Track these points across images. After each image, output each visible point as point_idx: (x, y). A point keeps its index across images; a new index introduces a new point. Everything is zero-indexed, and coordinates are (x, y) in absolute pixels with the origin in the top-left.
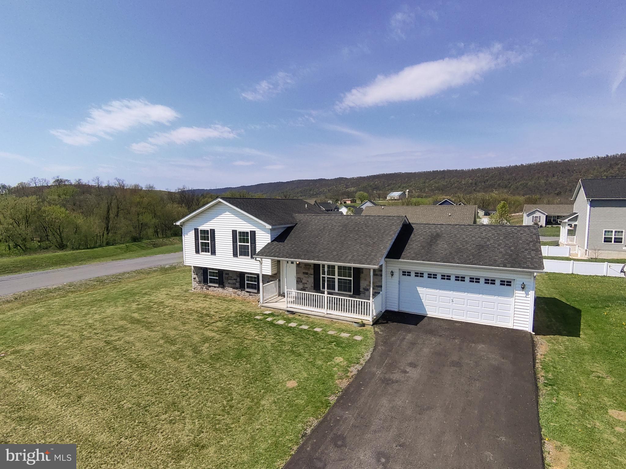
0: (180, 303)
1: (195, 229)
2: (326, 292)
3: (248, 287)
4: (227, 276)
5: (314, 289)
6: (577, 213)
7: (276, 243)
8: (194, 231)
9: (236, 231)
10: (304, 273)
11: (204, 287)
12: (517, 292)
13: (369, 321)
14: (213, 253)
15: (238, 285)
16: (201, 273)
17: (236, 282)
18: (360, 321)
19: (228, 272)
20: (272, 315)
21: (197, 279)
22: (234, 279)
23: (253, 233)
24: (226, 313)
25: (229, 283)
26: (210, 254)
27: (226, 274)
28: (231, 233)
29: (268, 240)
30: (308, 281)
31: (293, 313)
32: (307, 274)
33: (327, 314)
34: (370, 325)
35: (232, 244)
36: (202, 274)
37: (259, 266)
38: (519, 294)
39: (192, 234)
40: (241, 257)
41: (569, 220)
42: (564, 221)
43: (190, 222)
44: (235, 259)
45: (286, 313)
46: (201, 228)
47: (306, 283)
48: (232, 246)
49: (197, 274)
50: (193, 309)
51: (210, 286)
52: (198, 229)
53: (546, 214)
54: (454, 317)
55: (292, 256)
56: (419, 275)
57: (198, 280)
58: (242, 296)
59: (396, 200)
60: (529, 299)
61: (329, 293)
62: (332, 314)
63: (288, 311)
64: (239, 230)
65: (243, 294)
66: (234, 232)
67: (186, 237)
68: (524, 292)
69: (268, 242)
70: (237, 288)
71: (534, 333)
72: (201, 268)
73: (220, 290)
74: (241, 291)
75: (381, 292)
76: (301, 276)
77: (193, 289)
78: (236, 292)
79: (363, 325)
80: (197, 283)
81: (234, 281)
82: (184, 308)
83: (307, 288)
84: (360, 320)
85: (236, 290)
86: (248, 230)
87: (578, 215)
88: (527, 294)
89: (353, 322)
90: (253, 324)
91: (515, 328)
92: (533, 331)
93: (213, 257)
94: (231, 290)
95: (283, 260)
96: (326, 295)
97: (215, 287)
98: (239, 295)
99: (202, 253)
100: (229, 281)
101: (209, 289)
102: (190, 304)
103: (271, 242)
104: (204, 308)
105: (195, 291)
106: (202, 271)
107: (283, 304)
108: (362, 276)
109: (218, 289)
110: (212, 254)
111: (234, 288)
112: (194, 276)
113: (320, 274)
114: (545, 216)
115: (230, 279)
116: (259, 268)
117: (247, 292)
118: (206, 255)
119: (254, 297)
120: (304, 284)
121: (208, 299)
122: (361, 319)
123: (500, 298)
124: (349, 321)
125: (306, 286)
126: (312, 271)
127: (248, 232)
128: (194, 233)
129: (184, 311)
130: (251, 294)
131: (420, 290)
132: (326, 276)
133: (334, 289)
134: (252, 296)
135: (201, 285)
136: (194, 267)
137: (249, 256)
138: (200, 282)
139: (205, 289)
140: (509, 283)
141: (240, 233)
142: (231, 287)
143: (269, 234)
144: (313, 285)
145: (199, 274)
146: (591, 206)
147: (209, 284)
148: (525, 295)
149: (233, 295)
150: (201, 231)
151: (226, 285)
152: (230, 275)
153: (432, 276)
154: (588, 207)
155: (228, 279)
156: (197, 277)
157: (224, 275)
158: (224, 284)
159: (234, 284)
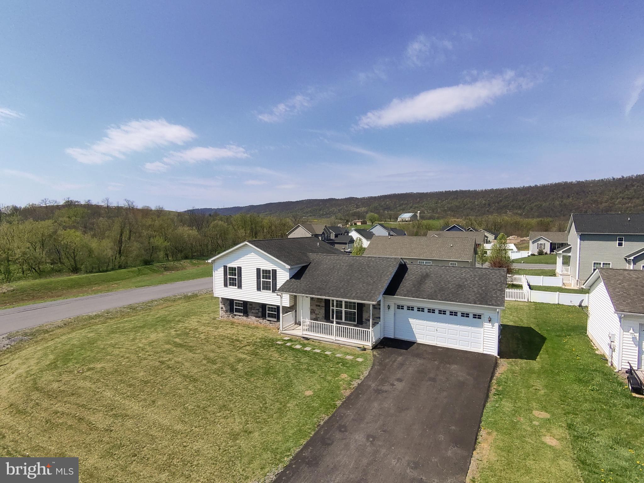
0: (212, 329)
1: (224, 266)
2: (335, 322)
3: (269, 316)
4: (251, 306)
5: (325, 319)
6: (571, 245)
7: (293, 280)
8: (223, 268)
9: (260, 269)
10: (317, 305)
11: (230, 316)
12: (485, 324)
13: (369, 346)
14: (240, 287)
15: (260, 314)
16: (227, 303)
17: (259, 312)
18: (362, 346)
19: (251, 303)
20: (290, 340)
21: (224, 309)
22: (257, 310)
23: (275, 272)
24: (252, 339)
25: (252, 313)
26: (237, 287)
27: (250, 305)
28: (256, 271)
29: (287, 277)
30: (320, 312)
31: (307, 339)
32: (319, 306)
33: (336, 340)
34: (370, 349)
35: (256, 280)
37: (280, 299)
38: (487, 325)
40: (263, 291)
43: (220, 260)
44: (259, 292)
45: (302, 339)
46: (229, 265)
47: (318, 314)
48: (256, 281)
49: (224, 305)
50: (224, 335)
51: (235, 315)
52: (227, 266)
53: (550, 241)
54: (438, 343)
55: (307, 292)
56: (410, 308)
58: (263, 324)
59: (407, 221)
60: (494, 330)
61: (337, 323)
62: (339, 341)
63: (303, 338)
64: (262, 268)
65: (265, 322)
66: (258, 270)
67: (216, 272)
68: (490, 324)
69: (288, 279)
70: (259, 317)
71: (499, 357)
72: (228, 299)
73: (245, 318)
74: (263, 319)
75: (379, 323)
76: (315, 308)
77: (220, 317)
78: (258, 320)
79: (365, 349)
80: (224, 312)
81: (257, 311)
82: (216, 334)
83: (319, 318)
85: (258, 319)
86: (270, 269)
87: (571, 247)
88: (493, 326)
89: (356, 347)
90: (276, 348)
91: (485, 352)
92: (498, 355)
93: (239, 290)
94: (254, 318)
95: (299, 296)
96: (334, 324)
97: (240, 316)
98: (261, 323)
99: (230, 287)
100: (253, 311)
101: (235, 317)
102: (220, 330)
103: (290, 279)
104: (233, 335)
105: (222, 318)
106: (229, 302)
107: (299, 332)
108: (364, 308)
109: (243, 317)
110: (238, 287)
111: (256, 317)
112: (221, 305)
113: (330, 307)
115: (253, 309)
116: (280, 301)
117: (268, 320)
118: (233, 288)
119: (274, 325)
120: (316, 314)
121: (235, 327)
123: (473, 329)
124: (353, 346)
126: (323, 304)
127: (270, 271)
128: (223, 270)
129: (217, 337)
130: (271, 322)
131: (411, 320)
132: (335, 308)
133: (341, 319)
134: (272, 323)
135: (228, 314)
136: (222, 298)
137: (270, 290)
138: (226, 311)
139: (231, 318)
140: (479, 317)
141: (263, 271)
143: (287, 272)
144: (324, 316)
145: (227, 305)
146: (581, 239)
147: (235, 313)
148: (491, 327)
149: (256, 323)
150: (230, 268)
151: (250, 314)
152: (254, 306)
153: (421, 310)
154: (579, 240)
155: (251, 309)
156: (225, 307)
157: (248, 306)
158: (248, 313)
159: (256, 313)
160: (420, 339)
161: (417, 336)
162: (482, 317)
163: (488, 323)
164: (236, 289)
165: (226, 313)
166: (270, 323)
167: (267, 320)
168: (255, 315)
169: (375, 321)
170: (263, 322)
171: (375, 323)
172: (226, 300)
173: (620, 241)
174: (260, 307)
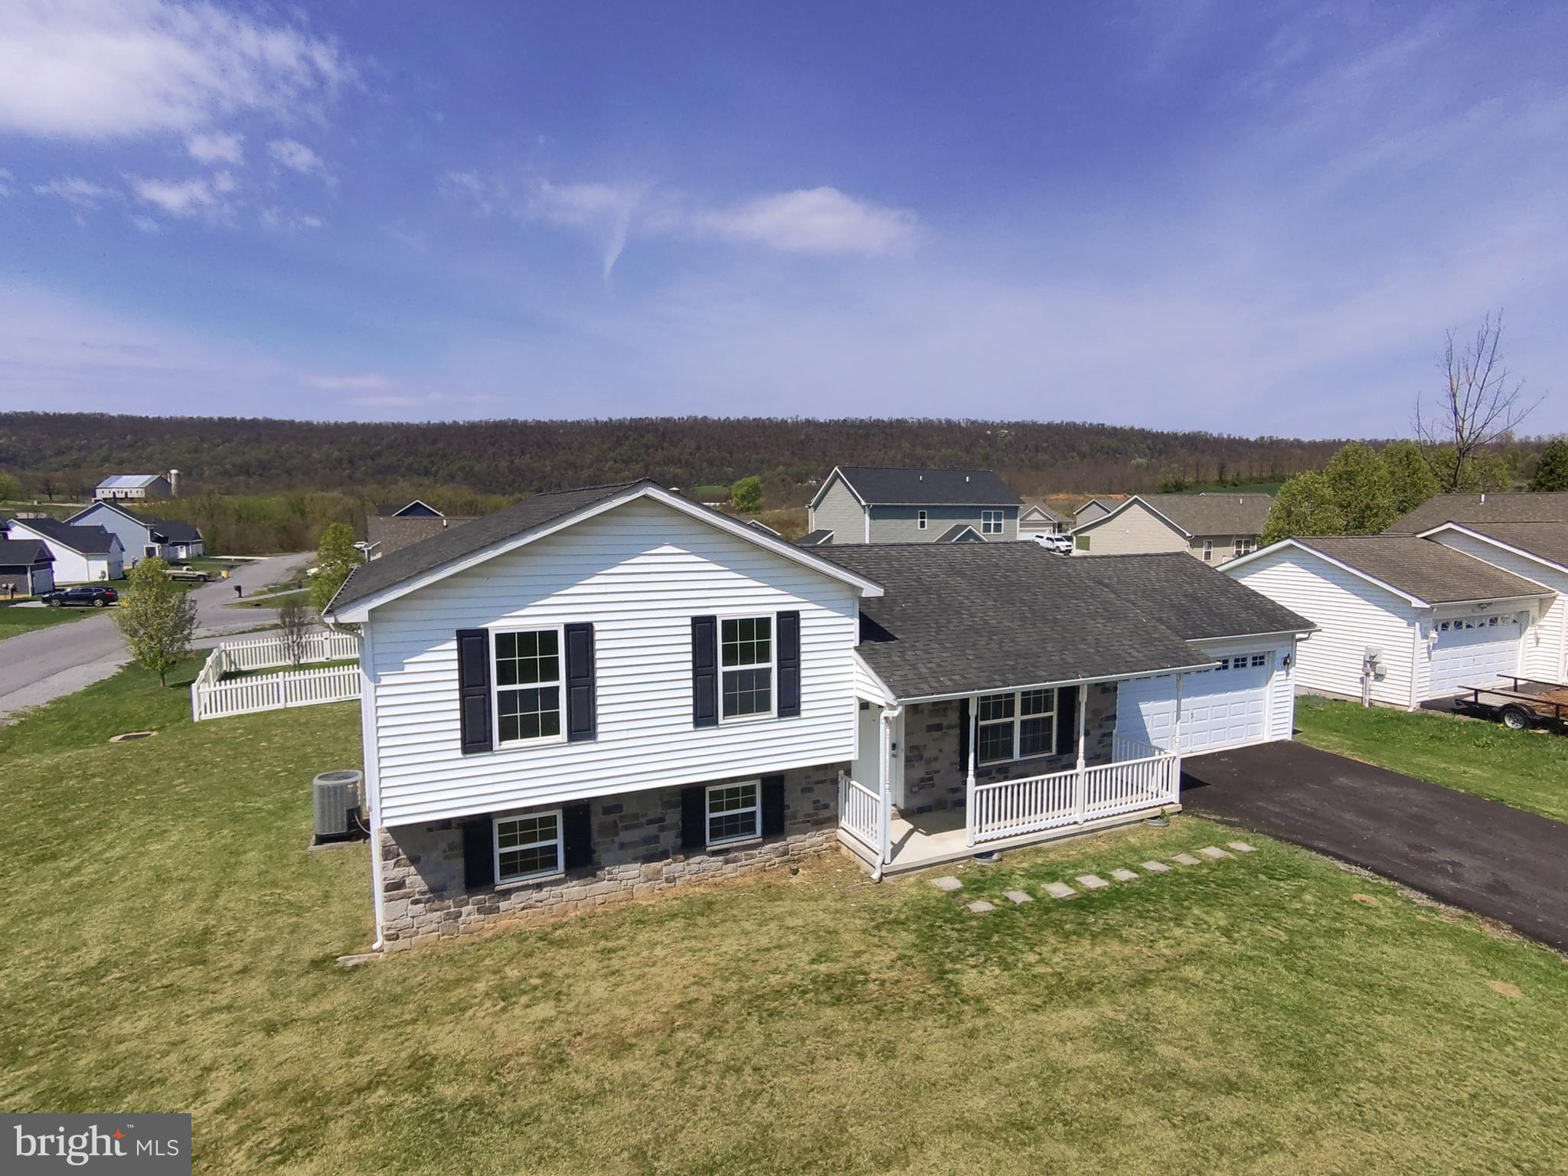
1: (462, 635)
3: (715, 835)
4: (610, 818)
5: (960, 771)
6: (831, 531)
8: (454, 645)
9: (712, 619)
10: (931, 728)
11: (465, 910)
12: (1276, 673)
13: (1172, 803)
14: (583, 730)
15: (667, 839)
16: (444, 846)
17: (662, 829)
19: (614, 804)
21: (416, 882)
22: (650, 822)
23: (790, 622)
25: (622, 846)
26: (559, 737)
27: (607, 811)
28: (689, 630)
29: (851, 636)
30: (941, 751)
32: (938, 727)
33: (1085, 822)
35: (690, 675)
36: (451, 847)
38: (1278, 676)
39: (440, 660)
45: (977, 863)
46: (498, 626)
47: (937, 759)
48: (691, 683)
49: (414, 860)
51: (506, 894)
54: (1193, 748)
58: (688, 877)
59: (132, 500)
60: (1290, 682)
62: (1097, 819)
63: (980, 857)
64: (724, 613)
65: (694, 867)
66: (702, 627)
68: (1284, 672)
69: (852, 645)
70: (663, 855)
71: (1294, 738)
72: (446, 824)
73: (574, 889)
74: (687, 858)
76: (922, 738)
77: (380, 944)
78: (659, 872)
80: (416, 902)
81: (652, 829)
83: (939, 772)
84: (1157, 809)
85: (658, 865)
86: (770, 612)
87: (833, 535)
89: (1142, 820)
91: (1274, 739)
93: (578, 747)
94: (633, 871)
97: (539, 887)
98: (673, 879)
99: (510, 744)
100: (626, 836)
101: (503, 905)
103: (861, 644)
105: (401, 943)
106: (456, 836)
109: (557, 890)
110: (575, 735)
111: (648, 859)
112: (391, 873)
115: (626, 828)
118: (532, 749)
119: (744, 862)
120: (929, 761)
122: (1160, 806)
125: (935, 766)
126: (953, 718)
127: (769, 619)
128: (456, 655)
130: (731, 856)
133: (1010, 753)
134: (735, 861)
135: (448, 902)
137: (768, 709)
138: (437, 892)
139: (476, 916)
140: (1262, 660)
141: (728, 625)
142: (635, 860)
143: (852, 616)
145: (435, 855)
146: (871, 518)
147: (503, 884)
149: (643, 888)
150: (506, 640)
152: (629, 809)
154: (867, 518)
155: (614, 830)
156: (420, 872)
157: (596, 820)
158: (595, 856)
159: (647, 841)
162: (1266, 660)
163: (1279, 670)
164: (557, 745)
165: (437, 904)
166: (727, 862)
167: (708, 854)
168: (642, 850)
169: (1103, 731)
170: (687, 869)
171: (1104, 735)
172: (430, 830)
173: (921, 518)
174: (669, 805)
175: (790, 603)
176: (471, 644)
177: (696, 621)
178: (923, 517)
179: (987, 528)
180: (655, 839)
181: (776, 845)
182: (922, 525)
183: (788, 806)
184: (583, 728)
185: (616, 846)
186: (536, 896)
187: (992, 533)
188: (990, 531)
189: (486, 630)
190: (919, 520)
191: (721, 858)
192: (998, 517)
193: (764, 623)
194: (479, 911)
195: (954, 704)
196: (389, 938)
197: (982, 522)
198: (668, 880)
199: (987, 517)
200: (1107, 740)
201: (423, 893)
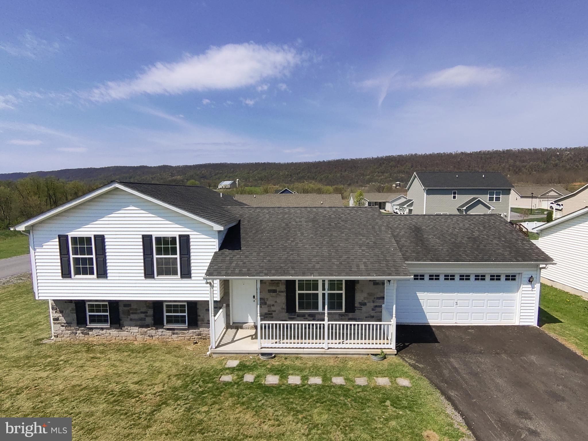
0: (44, 374)
1: (60, 237)
3: (169, 322)
4: (126, 308)
5: (287, 312)
6: (413, 200)
7: (227, 252)
8: (57, 240)
9: (150, 236)
10: (270, 291)
11: (79, 332)
12: (524, 286)
13: (391, 349)
15: (149, 320)
16: (70, 308)
17: (147, 316)
18: (379, 352)
19: (128, 304)
20: (244, 368)
21: (62, 320)
22: (142, 313)
23: (185, 240)
25: (131, 320)
26: (95, 276)
28: (141, 240)
29: (214, 247)
30: (276, 302)
32: (274, 291)
33: (329, 348)
34: (393, 355)
35: (142, 258)
36: (72, 309)
38: (525, 288)
39: (54, 245)
40: (160, 277)
41: (407, 206)
42: (404, 207)
43: (47, 225)
44: (149, 281)
45: (260, 357)
46: (72, 234)
47: (273, 305)
48: (143, 261)
49: (61, 312)
50: (84, 386)
51: (91, 329)
52: (67, 236)
53: (368, 201)
54: (458, 321)
56: (419, 277)
57: (65, 322)
58: (158, 336)
59: (227, 189)
60: (535, 292)
61: (331, 319)
62: (336, 348)
63: (263, 354)
64: (155, 234)
65: (160, 333)
66: (147, 240)
67: (37, 250)
68: (530, 286)
69: (215, 251)
70: (147, 326)
71: (539, 327)
72: (71, 301)
73: (114, 332)
74: (157, 329)
76: (267, 295)
77: (53, 337)
78: (146, 332)
79: (384, 357)
80: (63, 326)
81: (143, 316)
82: (61, 387)
83: (275, 311)
84: (380, 350)
85: (145, 330)
86: (176, 234)
87: (413, 202)
88: (533, 287)
89: (368, 354)
91: (522, 324)
92: (538, 325)
93: (101, 281)
94: (135, 330)
96: (326, 322)
97: (102, 329)
98: (152, 336)
99: (78, 276)
100: (132, 316)
101: (90, 333)
102: (68, 371)
103: (220, 249)
104: (107, 378)
105: (59, 339)
106: (73, 306)
107: (248, 344)
108: (358, 287)
109: (108, 331)
110: (99, 276)
111: (141, 326)
112: (53, 314)
113: (295, 291)
114: (367, 202)
115: (133, 313)
117: (168, 329)
118: (86, 279)
119: (181, 335)
120: (269, 306)
121: (99, 355)
122: (381, 349)
123: (505, 295)
124: (363, 354)
125: (273, 308)
126: (283, 288)
128: (58, 243)
129: (66, 394)
130: (176, 331)
133: (317, 308)
134: (177, 334)
135: (72, 328)
136: (54, 300)
137: (177, 274)
138: (69, 324)
139: (81, 335)
141: (158, 239)
142: (136, 326)
143: (214, 238)
144: (284, 306)
145: (68, 311)
146: (427, 194)
147: (90, 326)
148: (531, 289)
149: (140, 337)
150: (74, 239)
151: (125, 323)
152: (134, 306)
153: (434, 277)
154: (425, 194)
155: (128, 313)
156: (63, 316)
157: (121, 308)
158: (121, 322)
159: (141, 319)
160: (434, 320)
161: (428, 316)
162: (517, 278)
163: (526, 285)
164: (93, 279)
165: (69, 328)
166: (174, 334)
167: (165, 329)
168: (139, 323)
169: (375, 304)
170: (157, 333)
171: (376, 306)
172: (66, 302)
173: (454, 194)
174: (148, 307)
175: (185, 231)
176: (63, 240)
177: (144, 237)
178: (455, 193)
179: (491, 199)
180: (144, 319)
181: (195, 331)
182: (454, 197)
183: (200, 316)
184: (103, 273)
185: (129, 319)
186: (101, 332)
187: (494, 201)
188: (493, 201)
189: (67, 235)
190: (453, 195)
191: (171, 332)
192: (498, 194)
193: (174, 239)
194: (82, 333)
195: (282, 281)
196: (55, 336)
197: (488, 196)
198: (149, 336)
199: (492, 194)
200: (378, 309)
201: (64, 323)
